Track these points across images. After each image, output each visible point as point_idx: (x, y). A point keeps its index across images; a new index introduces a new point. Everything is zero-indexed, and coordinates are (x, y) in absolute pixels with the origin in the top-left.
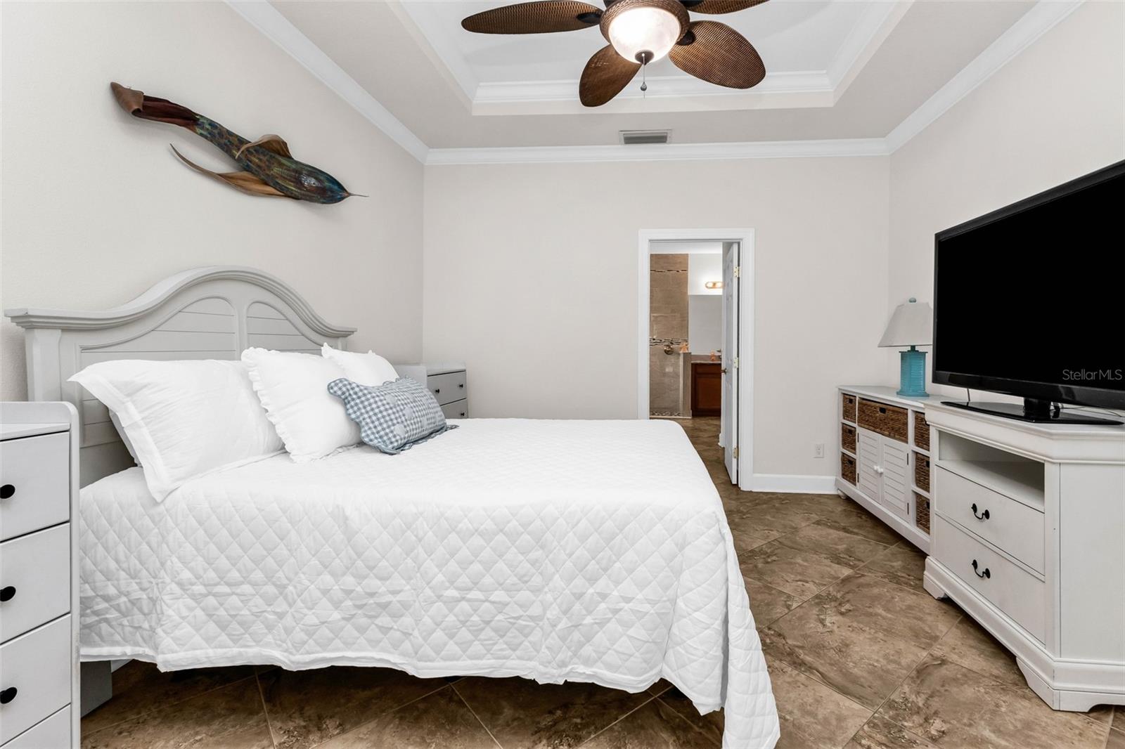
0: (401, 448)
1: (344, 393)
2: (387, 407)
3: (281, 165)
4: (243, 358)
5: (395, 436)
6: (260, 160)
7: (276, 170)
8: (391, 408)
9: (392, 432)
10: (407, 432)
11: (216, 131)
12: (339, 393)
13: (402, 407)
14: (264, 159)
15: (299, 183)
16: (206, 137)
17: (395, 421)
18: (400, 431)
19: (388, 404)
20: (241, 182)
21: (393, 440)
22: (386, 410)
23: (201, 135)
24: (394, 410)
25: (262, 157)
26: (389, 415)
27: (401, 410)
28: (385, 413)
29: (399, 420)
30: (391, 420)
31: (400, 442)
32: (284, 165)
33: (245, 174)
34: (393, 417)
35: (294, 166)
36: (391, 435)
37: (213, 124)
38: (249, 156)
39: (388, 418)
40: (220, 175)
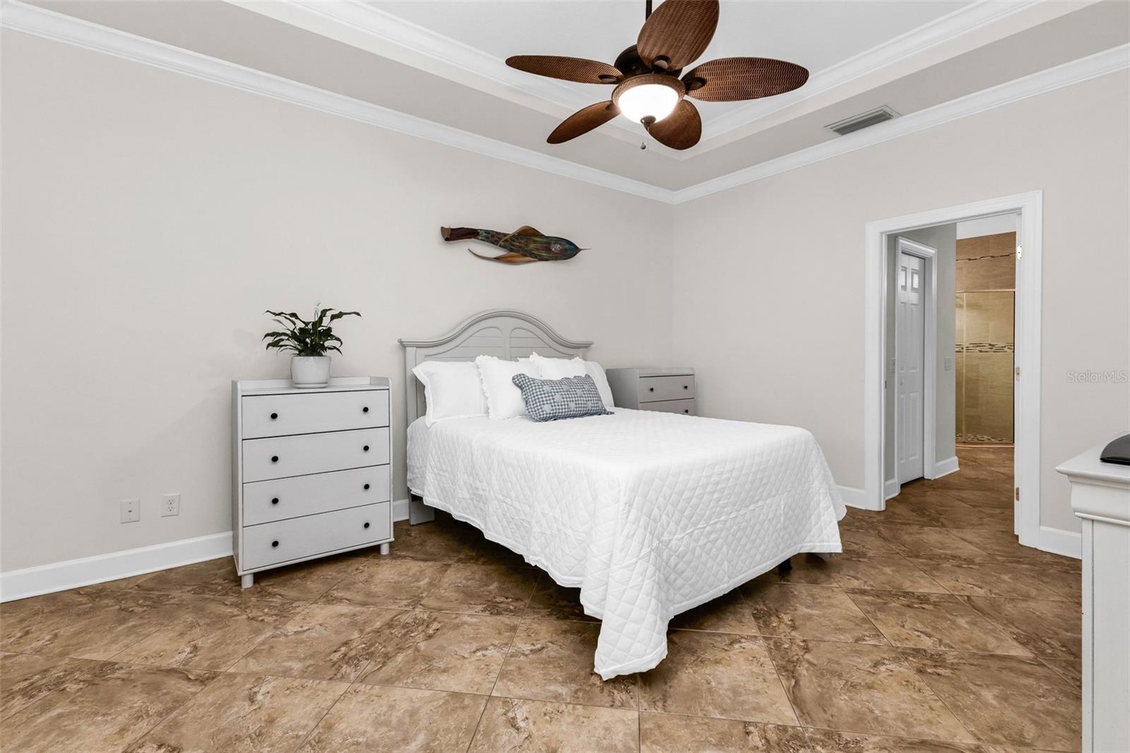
0: (546, 420)
1: (520, 383)
2: (542, 392)
3: (535, 242)
4: (477, 361)
5: (543, 411)
6: (520, 243)
7: (532, 246)
8: (544, 394)
9: (541, 408)
10: (553, 410)
11: (489, 236)
12: (518, 382)
13: (553, 394)
14: (523, 242)
15: (548, 249)
16: (484, 240)
17: (545, 402)
18: (547, 409)
19: (543, 391)
20: (510, 259)
21: (541, 413)
22: (541, 394)
23: (481, 240)
24: (547, 395)
25: (521, 241)
26: (542, 398)
27: (552, 396)
28: (540, 396)
29: (549, 402)
30: (543, 401)
31: (545, 416)
32: (537, 241)
33: (512, 253)
34: (544, 399)
35: (545, 240)
36: (540, 410)
37: (487, 232)
38: (513, 243)
39: (541, 400)
40: (495, 258)
